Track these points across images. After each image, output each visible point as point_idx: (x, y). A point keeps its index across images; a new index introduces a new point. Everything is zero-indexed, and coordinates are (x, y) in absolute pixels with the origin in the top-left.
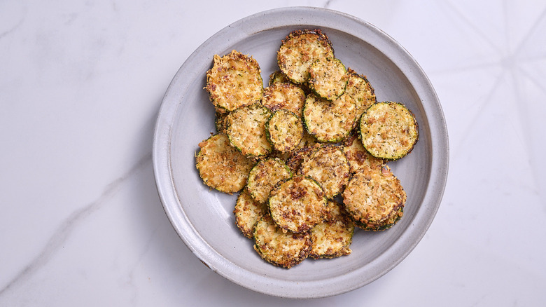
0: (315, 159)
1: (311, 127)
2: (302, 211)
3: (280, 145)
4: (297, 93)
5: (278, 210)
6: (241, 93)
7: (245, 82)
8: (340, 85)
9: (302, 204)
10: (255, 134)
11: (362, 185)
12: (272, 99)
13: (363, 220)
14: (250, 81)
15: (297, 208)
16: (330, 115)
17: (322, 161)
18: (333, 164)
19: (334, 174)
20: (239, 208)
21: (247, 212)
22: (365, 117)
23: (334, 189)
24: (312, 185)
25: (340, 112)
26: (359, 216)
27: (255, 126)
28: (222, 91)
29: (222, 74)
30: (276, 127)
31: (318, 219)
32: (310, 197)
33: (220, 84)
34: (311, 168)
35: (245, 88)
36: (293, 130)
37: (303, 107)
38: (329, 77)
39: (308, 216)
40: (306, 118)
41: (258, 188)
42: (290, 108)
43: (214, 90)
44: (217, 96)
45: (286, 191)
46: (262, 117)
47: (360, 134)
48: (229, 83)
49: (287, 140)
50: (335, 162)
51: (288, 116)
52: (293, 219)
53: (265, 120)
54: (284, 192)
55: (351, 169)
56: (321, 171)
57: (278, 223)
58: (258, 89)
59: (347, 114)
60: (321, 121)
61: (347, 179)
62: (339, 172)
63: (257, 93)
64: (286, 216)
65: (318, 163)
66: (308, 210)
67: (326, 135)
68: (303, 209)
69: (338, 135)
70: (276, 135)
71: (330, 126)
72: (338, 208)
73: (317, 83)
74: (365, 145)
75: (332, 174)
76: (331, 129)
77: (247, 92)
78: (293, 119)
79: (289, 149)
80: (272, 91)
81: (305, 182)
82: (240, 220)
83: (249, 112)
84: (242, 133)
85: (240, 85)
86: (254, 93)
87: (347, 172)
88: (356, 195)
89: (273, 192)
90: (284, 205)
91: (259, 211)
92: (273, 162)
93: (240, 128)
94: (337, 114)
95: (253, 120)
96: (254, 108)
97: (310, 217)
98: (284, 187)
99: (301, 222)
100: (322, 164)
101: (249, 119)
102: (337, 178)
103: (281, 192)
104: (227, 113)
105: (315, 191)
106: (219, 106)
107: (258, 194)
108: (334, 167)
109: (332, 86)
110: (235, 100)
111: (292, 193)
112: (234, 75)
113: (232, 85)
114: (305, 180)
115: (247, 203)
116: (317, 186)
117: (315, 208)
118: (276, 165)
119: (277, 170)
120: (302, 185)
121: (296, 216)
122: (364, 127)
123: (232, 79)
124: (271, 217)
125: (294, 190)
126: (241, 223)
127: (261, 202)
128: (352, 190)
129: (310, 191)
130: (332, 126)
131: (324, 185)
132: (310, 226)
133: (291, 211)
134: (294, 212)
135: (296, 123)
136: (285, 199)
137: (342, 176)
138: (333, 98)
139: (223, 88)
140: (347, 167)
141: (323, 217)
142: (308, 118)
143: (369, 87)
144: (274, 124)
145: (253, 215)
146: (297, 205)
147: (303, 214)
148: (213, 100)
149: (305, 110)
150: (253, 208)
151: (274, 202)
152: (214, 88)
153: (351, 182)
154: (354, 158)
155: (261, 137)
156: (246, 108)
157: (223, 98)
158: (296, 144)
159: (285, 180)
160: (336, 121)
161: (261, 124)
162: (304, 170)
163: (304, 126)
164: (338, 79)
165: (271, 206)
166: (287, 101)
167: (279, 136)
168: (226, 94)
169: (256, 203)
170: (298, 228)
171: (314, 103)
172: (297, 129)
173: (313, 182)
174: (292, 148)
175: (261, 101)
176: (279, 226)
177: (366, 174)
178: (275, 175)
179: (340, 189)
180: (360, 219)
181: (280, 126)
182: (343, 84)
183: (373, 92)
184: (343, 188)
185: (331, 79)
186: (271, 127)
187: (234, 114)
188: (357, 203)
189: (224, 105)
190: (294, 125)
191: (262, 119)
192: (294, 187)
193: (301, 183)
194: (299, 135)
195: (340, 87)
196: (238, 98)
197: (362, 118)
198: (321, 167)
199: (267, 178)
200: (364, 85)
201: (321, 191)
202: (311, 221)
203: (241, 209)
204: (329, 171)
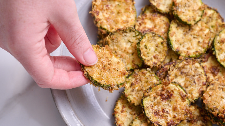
0: (179, 69)
1: (175, 46)
2: (169, 110)
3: (148, 61)
4: (163, 21)
5: (151, 109)
6: (119, 19)
7: (123, 11)
8: (198, 13)
9: (170, 105)
10: (128, 53)
11: (218, 89)
12: (143, 25)
13: (220, 115)
14: (127, 10)
15: (165, 107)
16: (190, 36)
17: (185, 71)
18: (193, 73)
19: (194, 82)
20: (117, 110)
21: (124, 114)
22: (218, 38)
23: (195, 94)
24: (177, 89)
25: (198, 34)
26: (217, 112)
27: (129, 46)
28: (104, 16)
29: (104, 3)
30: (145, 46)
31: (183, 116)
32: (176, 98)
33: (103, 11)
34: (176, 76)
35: (122, 16)
36: (159, 49)
37: (168, 30)
38: (189, 6)
39: (175, 114)
40: (171, 38)
41: (133, 93)
42: (157, 31)
43: (98, 15)
44: (100, 20)
45: (157, 94)
46: (134, 39)
47: (214, 50)
48: (110, 10)
49: (155, 57)
50: (195, 72)
51: (156, 38)
52: (162, 116)
53: (137, 41)
54: (155, 94)
55: (208, 79)
56: (184, 79)
57: (151, 120)
58: (132, 17)
59: (203, 36)
60: (183, 41)
61: (205, 87)
62: (198, 81)
63: (132, 20)
64: (157, 113)
65: (182, 73)
66: (175, 109)
67: (188, 52)
68: (171, 109)
69: (197, 52)
70: (146, 53)
71: (190, 44)
72: (198, 110)
73: (180, 10)
74: (219, 60)
75: (192, 82)
76: (191, 47)
77: (124, 18)
78: (160, 40)
79: (156, 64)
80: (143, 19)
81: (172, 86)
82: (118, 120)
83: (123, 35)
84: (117, 51)
85: (118, 13)
86: (129, 19)
87: (205, 81)
88: (213, 97)
89: (146, 94)
90: (155, 105)
91: (133, 113)
92: (145, 72)
93: (116, 47)
94: (195, 36)
95: (127, 41)
96: (128, 31)
97: (176, 115)
98: (155, 90)
99: (169, 118)
100: (185, 73)
101: (123, 40)
102: (197, 85)
103: (153, 94)
104: (108, 33)
105: (180, 94)
106: (101, 28)
107: (133, 97)
108: (194, 76)
109: (191, 13)
110: (114, 23)
111: (162, 95)
112: (114, 5)
113: (112, 12)
114: (171, 85)
115: (123, 107)
116: (181, 90)
117: (180, 107)
118: (148, 74)
119: (149, 79)
120: (169, 88)
121: (165, 114)
122: (217, 45)
123: (112, 8)
124: (144, 115)
125: (163, 92)
126: (119, 122)
127: (136, 105)
128: (210, 93)
129: (176, 93)
130: (192, 45)
131: (187, 90)
132: (177, 122)
133: (161, 110)
134: (163, 111)
135: (162, 43)
136: (156, 100)
137: (201, 84)
138: (192, 23)
139: (105, 14)
140: (205, 77)
141: (187, 115)
142: (173, 39)
143: (220, 17)
144: (144, 44)
145: (129, 116)
146: (165, 105)
147: (171, 112)
148: (97, 23)
149: (170, 32)
150: (129, 111)
151: (147, 103)
152: (98, 13)
153: (209, 88)
154: (210, 71)
155: (133, 54)
156: (121, 32)
157: (105, 21)
158: (162, 60)
159: (155, 85)
160: (195, 42)
161: (134, 45)
162: (170, 78)
163: (169, 45)
164: (196, 8)
165: (145, 106)
166: (155, 26)
167: (148, 53)
168: (107, 19)
169: (131, 106)
170: (167, 123)
171: (177, 27)
172: (163, 48)
173: (178, 86)
174: (159, 63)
175: (135, 26)
176: (151, 122)
177: (220, 82)
178: (147, 82)
179: (200, 94)
180: (218, 114)
181: (149, 45)
182: (200, 13)
183: (223, 20)
184: (202, 92)
185: (190, 8)
186: (142, 46)
187: (112, 36)
188: (215, 102)
189: (105, 27)
190: (160, 45)
191: (134, 40)
192: (163, 90)
193: (168, 87)
194: (164, 53)
195: (197, 15)
196: (116, 22)
197: (215, 39)
198: (184, 75)
199: (140, 85)
200: (216, 15)
201: (185, 94)
202: (177, 118)
203: (119, 111)
204: (190, 79)
